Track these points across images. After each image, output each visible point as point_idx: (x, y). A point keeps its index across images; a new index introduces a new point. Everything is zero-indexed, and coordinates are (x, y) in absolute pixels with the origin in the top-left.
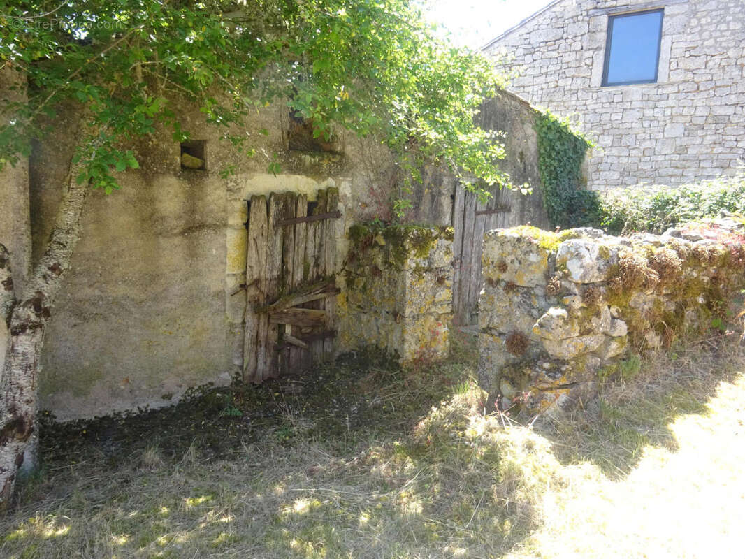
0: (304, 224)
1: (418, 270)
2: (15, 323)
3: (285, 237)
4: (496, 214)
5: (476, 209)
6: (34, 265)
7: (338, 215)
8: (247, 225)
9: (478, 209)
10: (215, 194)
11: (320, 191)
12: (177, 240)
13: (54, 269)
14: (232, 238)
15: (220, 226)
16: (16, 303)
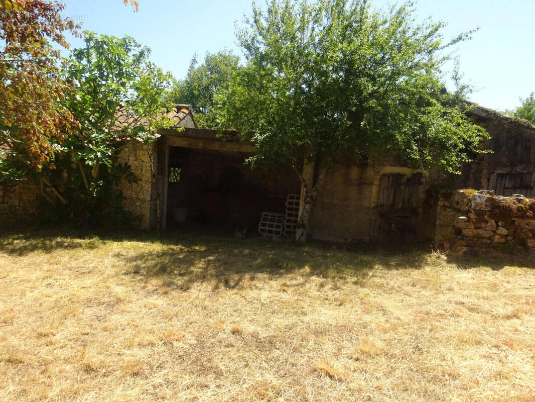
0: (404, 186)
1: (444, 207)
2: (306, 201)
3: (395, 190)
4: (520, 190)
5: (505, 185)
6: (313, 187)
7: (421, 184)
8: (380, 184)
9: (506, 186)
10: (370, 172)
11: (414, 174)
12: (355, 188)
13: (316, 189)
14: (374, 189)
15: (371, 184)
16: (307, 197)
